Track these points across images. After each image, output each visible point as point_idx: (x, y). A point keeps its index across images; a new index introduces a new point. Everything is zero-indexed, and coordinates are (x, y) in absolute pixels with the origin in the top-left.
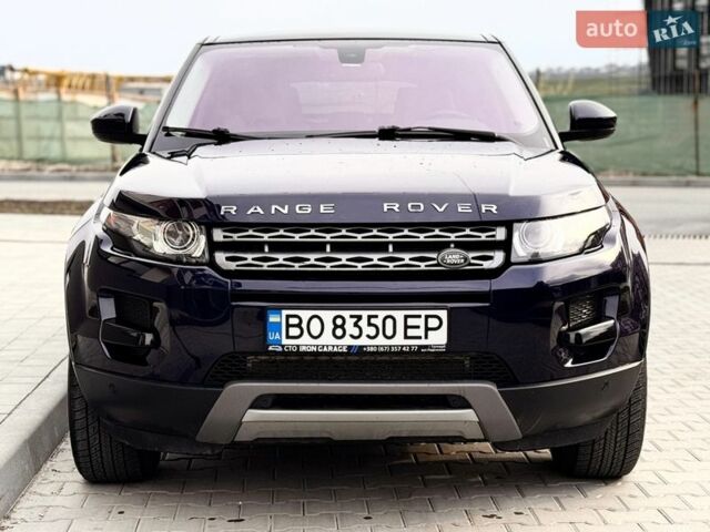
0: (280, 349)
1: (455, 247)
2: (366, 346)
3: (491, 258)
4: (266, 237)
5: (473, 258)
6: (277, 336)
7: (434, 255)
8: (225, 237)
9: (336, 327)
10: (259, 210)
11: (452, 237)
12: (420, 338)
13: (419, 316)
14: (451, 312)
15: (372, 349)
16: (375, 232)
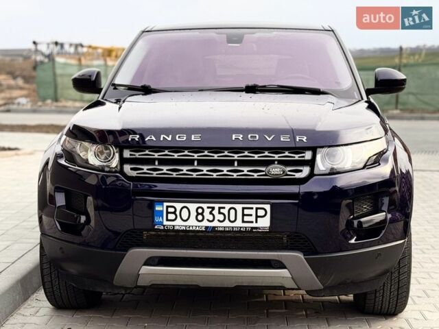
0: (162, 228)
1: (278, 164)
2: (217, 227)
3: (301, 171)
4: (156, 155)
5: (289, 171)
6: (161, 219)
7: (263, 169)
8: (131, 155)
9: (198, 214)
10: (153, 138)
11: (276, 157)
12: (252, 222)
13: (252, 208)
14: (273, 206)
15: (221, 229)
16: (226, 153)
